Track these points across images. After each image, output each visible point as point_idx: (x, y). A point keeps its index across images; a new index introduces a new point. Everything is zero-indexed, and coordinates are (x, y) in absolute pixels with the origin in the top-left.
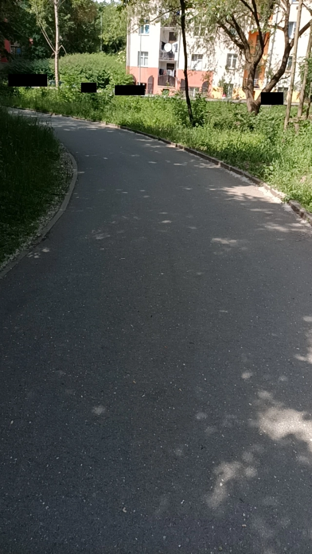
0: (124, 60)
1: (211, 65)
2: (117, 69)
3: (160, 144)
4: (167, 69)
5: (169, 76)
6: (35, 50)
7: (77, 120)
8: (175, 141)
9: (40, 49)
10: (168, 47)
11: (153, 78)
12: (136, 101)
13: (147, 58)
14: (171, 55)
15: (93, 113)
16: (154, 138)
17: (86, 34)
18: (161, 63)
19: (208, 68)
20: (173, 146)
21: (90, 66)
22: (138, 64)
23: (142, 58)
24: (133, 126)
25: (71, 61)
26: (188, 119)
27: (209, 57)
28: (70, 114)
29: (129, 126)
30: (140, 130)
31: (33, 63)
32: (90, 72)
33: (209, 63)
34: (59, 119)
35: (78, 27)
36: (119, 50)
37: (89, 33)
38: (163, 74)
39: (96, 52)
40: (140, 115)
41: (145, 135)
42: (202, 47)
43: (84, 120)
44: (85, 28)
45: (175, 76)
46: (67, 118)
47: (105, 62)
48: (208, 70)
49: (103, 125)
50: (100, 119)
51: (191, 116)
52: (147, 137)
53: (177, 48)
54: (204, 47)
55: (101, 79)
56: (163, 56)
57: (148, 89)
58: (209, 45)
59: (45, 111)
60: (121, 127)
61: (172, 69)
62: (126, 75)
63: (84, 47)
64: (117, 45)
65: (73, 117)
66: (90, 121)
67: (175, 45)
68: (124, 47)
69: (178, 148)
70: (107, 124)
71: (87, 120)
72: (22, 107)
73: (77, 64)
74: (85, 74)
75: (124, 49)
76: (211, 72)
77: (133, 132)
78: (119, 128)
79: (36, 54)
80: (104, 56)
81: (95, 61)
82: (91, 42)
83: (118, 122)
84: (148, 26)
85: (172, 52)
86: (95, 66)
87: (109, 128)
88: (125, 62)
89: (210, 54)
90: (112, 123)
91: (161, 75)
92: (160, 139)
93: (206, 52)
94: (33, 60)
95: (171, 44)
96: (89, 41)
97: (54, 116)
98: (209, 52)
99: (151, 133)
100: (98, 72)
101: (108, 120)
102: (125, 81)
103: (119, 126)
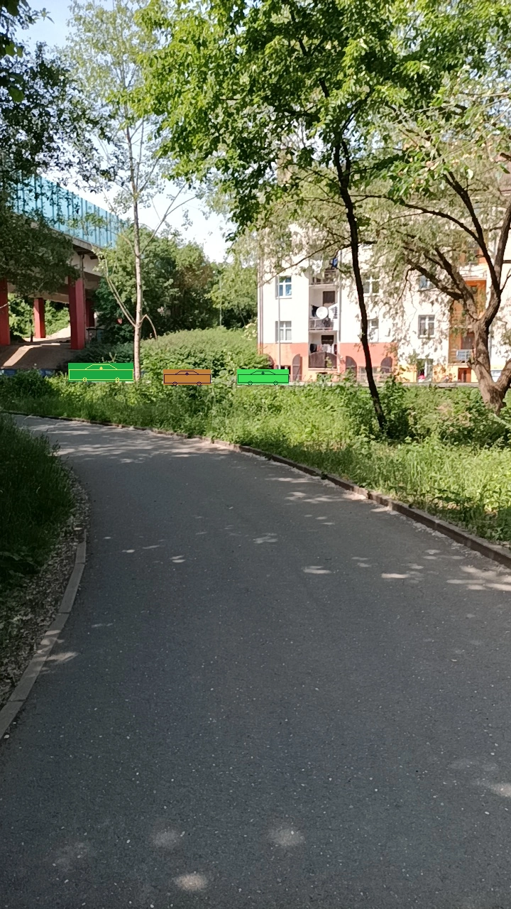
0: (254, 336)
1: (399, 331)
2: (244, 347)
3: (326, 491)
4: (323, 344)
5: (326, 353)
6: (120, 329)
7: (159, 435)
9: (128, 327)
10: (322, 313)
11: (301, 358)
12: (271, 395)
13: (290, 330)
14: (327, 323)
15: (188, 421)
16: (312, 473)
17: (197, 304)
18: (312, 336)
19: (394, 335)
20: (359, 495)
21: (201, 346)
22: (277, 339)
23: (282, 330)
24: (264, 446)
25: (173, 341)
26: (376, 422)
27: (394, 319)
28: (146, 425)
29: (258, 445)
30: (280, 454)
31: (115, 348)
32: (202, 356)
33: (395, 328)
34: (126, 436)
35: (184, 296)
36: (247, 323)
37: (201, 301)
38: (316, 351)
39: (212, 327)
41: (290, 464)
42: (381, 304)
43: (172, 434)
44: (195, 295)
45: (336, 353)
46: (141, 432)
47: (225, 339)
48: (394, 338)
49: (206, 444)
50: (201, 433)
51: (382, 419)
52: (295, 470)
53: (336, 312)
54: (386, 303)
55: (219, 363)
56: (315, 326)
57: (294, 373)
58: (394, 300)
59: (106, 422)
60: (242, 448)
61: (331, 344)
62: (258, 355)
63: (194, 321)
64: (244, 317)
65: (152, 431)
66: (182, 436)
67: (332, 309)
68: (254, 318)
69: (375, 502)
70: (213, 442)
71: (177, 435)
73: (181, 345)
74: (193, 358)
75: (253, 322)
76: (399, 341)
78: (238, 450)
79: (121, 336)
80: (224, 332)
81: (210, 339)
82: (204, 314)
84: (290, 285)
85: (329, 319)
86: (208, 346)
88: (257, 337)
89: (397, 313)
90: (223, 439)
91: (314, 353)
92: (325, 477)
93: (389, 312)
94: (116, 343)
95: (327, 307)
96: (201, 313)
97: (119, 429)
98: (393, 312)
99: (303, 462)
100: (213, 354)
101: (216, 434)
102: (256, 365)
103: (238, 445)
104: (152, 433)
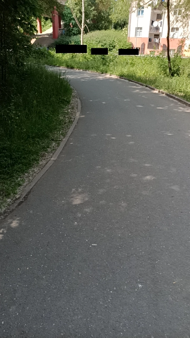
0: (126, 34)
1: (185, 34)
2: (122, 39)
3: (146, 90)
4: (155, 38)
5: (155, 42)
6: (72, 30)
7: (91, 73)
8: (158, 88)
9: (75, 29)
10: (155, 24)
11: (145, 44)
12: (132, 59)
13: (141, 31)
14: (157, 28)
15: (102, 68)
16: (142, 85)
17: (103, 18)
18: (150, 34)
19: (183, 36)
20: (156, 91)
21: (105, 38)
22: (136, 35)
23: (138, 31)
24: (128, 77)
25: (93, 35)
26: (168, 70)
27: (184, 28)
28: (87, 69)
29: (125, 76)
30: (133, 79)
31: (71, 38)
32: (105, 42)
33: (184, 33)
34: (80, 73)
35: (98, 15)
36: (124, 27)
37: (105, 17)
38: (151, 41)
39: (109, 29)
40: (134, 68)
41: (136, 83)
42: (179, 21)
43: (96, 73)
44: (103, 14)
45: (159, 42)
46: (85, 72)
47: (114, 35)
48: (183, 37)
49: (108, 76)
50: (106, 72)
51: (170, 69)
52: (137, 84)
53: (161, 24)
54: (181, 21)
55: (111, 46)
56: (152, 30)
57: (141, 51)
58: (185, 20)
59: (72, 68)
60: (120, 78)
61: (158, 38)
62: (127, 43)
63: (102, 26)
64: (123, 25)
65: (89, 71)
66: (99, 73)
67: (160, 22)
68: (127, 25)
69: (160, 93)
70: (110, 75)
71: (98, 73)
72: (59, 65)
73: (97, 37)
74: (101, 43)
75: (126, 27)
76: (185, 38)
77: (127, 81)
78: (119, 78)
79: (73, 33)
80: (114, 32)
81: (108, 35)
82: (106, 23)
83: (118, 74)
84: (143, 11)
85: (158, 27)
86: (108, 38)
87: (111, 78)
88: (127, 34)
89: (185, 26)
90: (114, 75)
91: (150, 42)
92: (147, 86)
93: (182, 25)
94: (71, 36)
95: (158, 21)
96: (105, 23)
97: (77, 71)
98: (184, 25)
99: (140, 82)
100: (109, 42)
101: (111, 72)
102: (126, 47)
103: (119, 76)
104: (89, 72)
